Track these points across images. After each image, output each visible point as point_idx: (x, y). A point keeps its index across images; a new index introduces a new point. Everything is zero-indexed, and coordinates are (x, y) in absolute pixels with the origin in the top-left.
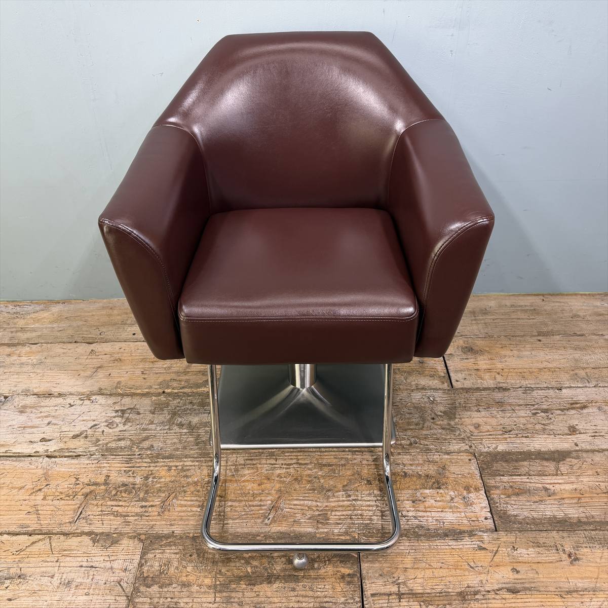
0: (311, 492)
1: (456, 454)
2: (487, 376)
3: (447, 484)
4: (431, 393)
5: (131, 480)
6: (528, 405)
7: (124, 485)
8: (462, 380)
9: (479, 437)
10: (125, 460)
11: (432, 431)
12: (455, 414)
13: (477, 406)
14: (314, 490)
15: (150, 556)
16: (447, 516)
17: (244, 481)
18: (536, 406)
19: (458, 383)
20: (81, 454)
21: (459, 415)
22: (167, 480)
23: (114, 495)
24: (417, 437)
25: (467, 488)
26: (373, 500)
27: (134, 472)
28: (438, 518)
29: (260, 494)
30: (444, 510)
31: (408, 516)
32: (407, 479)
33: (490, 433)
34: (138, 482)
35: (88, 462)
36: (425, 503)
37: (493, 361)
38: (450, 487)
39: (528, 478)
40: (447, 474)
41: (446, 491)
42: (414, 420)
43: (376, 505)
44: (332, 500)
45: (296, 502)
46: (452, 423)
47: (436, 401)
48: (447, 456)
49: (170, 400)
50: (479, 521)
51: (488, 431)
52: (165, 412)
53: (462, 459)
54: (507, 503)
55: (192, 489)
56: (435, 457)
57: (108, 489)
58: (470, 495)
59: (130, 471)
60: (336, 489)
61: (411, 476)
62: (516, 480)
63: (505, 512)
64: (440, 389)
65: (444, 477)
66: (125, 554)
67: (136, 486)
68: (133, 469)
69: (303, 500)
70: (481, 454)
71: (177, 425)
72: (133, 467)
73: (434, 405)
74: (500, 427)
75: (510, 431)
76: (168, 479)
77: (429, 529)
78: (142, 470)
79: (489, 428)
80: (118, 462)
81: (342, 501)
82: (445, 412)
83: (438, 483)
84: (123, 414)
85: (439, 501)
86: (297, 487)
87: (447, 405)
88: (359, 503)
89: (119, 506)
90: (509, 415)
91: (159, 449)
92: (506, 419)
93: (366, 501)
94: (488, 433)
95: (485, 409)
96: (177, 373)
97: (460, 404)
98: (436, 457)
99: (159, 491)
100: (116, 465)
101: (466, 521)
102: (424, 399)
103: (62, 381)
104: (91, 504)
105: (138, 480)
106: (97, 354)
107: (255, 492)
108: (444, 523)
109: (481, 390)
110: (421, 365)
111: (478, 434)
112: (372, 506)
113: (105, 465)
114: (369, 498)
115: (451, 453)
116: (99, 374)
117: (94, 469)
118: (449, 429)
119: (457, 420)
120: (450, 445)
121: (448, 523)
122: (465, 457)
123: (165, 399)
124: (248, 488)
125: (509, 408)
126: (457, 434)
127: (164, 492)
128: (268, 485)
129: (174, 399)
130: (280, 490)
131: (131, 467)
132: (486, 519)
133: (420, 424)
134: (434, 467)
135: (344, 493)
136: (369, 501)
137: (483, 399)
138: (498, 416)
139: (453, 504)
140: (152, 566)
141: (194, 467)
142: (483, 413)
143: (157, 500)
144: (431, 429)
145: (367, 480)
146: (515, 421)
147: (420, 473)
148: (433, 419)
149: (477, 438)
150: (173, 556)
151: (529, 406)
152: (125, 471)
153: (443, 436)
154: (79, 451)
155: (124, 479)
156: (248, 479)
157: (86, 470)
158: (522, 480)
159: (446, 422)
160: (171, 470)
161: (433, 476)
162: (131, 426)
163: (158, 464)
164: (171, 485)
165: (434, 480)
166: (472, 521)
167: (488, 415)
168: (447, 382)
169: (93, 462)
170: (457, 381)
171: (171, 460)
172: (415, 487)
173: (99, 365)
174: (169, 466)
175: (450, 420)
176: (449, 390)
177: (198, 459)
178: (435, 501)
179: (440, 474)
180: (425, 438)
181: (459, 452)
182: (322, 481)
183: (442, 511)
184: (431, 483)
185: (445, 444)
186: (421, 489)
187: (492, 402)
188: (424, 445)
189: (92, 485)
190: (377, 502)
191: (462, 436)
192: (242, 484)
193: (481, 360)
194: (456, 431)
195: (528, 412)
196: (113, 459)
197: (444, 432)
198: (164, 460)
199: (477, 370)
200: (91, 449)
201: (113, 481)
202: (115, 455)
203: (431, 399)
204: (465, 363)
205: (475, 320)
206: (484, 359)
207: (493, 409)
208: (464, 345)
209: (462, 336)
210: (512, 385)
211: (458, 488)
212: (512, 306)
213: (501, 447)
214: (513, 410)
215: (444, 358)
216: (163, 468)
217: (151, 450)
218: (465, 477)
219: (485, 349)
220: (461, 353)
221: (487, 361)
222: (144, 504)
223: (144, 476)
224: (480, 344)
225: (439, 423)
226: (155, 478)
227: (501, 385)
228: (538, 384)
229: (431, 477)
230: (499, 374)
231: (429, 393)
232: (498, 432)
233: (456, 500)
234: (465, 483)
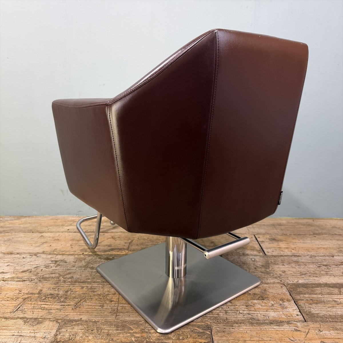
1: (272, 284)
2: (286, 250)
3: (268, 298)
4: (253, 257)
5: (56, 292)
6: (314, 263)
7: (51, 294)
8: (271, 252)
9: (286, 277)
10: (54, 283)
11: (255, 274)
12: (269, 266)
13: (282, 263)
15: (63, 330)
16: (270, 313)
18: (319, 263)
19: (269, 253)
20: (25, 280)
21: (272, 267)
23: (44, 299)
25: (282, 300)
28: (265, 315)
30: (268, 310)
31: (244, 313)
33: (293, 275)
35: (29, 283)
36: (254, 307)
37: (289, 244)
38: (270, 299)
39: (322, 296)
40: (268, 293)
41: (268, 301)
43: (222, 307)
46: (268, 270)
47: (256, 260)
48: (266, 285)
49: (86, 257)
50: (292, 316)
51: (291, 274)
53: (276, 287)
54: (310, 308)
55: (97, 297)
57: (40, 296)
58: (285, 303)
59: (56, 288)
62: (314, 297)
63: (310, 312)
64: (258, 255)
65: (266, 294)
66: (46, 329)
67: (59, 295)
68: (59, 287)
70: (288, 284)
72: (59, 286)
73: (255, 262)
74: (298, 272)
75: (305, 274)
76: (81, 292)
77: (259, 320)
78: (64, 288)
79: (291, 272)
80: (49, 283)
82: (262, 266)
83: (262, 297)
84: (56, 262)
85: (263, 306)
87: (263, 262)
89: (46, 305)
90: (303, 267)
91: (77, 278)
92: (302, 269)
95: (287, 264)
97: (271, 262)
99: (74, 298)
100: (47, 285)
101: (284, 316)
102: (248, 259)
104: (27, 303)
105: (61, 293)
106: (44, 237)
108: (269, 317)
109: (283, 256)
111: (285, 275)
112: (219, 308)
113: (40, 285)
115: (269, 283)
116: (44, 245)
117: (32, 287)
118: (266, 273)
119: (270, 269)
120: (268, 280)
121: (271, 317)
122: (279, 286)
125: (303, 264)
126: (272, 275)
127: (77, 299)
129: (89, 257)
131: (57, 286)
132: (297, 315)
134: (259, 290)
137: (286, 260)
138: (296, 267)
139: (274, 308)
140: (64, 336)
142: (287, 266)
143: (72, 302)
144: (254, 273)
146: (307, 270)
148: (255, 268)
149: (284, 277)
150: (80, 330)
152: (53, 288)
153: (263, 276)
154: (25, 278)
155: (52, 292)
157: (27, 287)
158: (318, 297)
159: (263, 270)
160: (83, 288)
161: (258, 294)
162: (60, 268)
163: (75, 286)
164: (82, 295)
165: (259, 296)
166: (288, 316)
167: (290, 267)
168: (262, 252)
169: (33, 283)
170: (268, 252)
171: (84, 283)
172: (247, 299)
173: (45, 242)
174: (82, 286)
175: (266, 269)
176: (263, 256)
177: (102, 284)
178: (261, 306)
179: (263, 293)
181: (274, 283)
183: (267, 311)
184: (257, 297)
185: (264, 279)
186: (251, 300)
187: (291, 261)
189: (30, 294)
191: (275, 276)
193: (281, 244)
194: (270, 274)
195: (315, 266)
196: (46, 283)
197: (263, 274)
198: (79, 284)
199: (280, 248)
200: (32, 277)
201: (44, 293)
202: (47, 281)
203: (253, 259)
204: (272, 245)
205: (275, 228)
206: (283, 244)
207: (293, 264)
208: (270, 238)
209: (268, 234)
210: (302, 254)
211: (276, 300)
212: (296, 223)
213: (301, 281)
214: (305, 265)
215: (259, 243)
216: (78, 287)
217: (71, 279)
218: (280, 295)
219: (283, 239)
220: (268, 241)
221: (285, 245)
222: (63, 304)
223: (66, 290)
224: (279, 237)
225: (259, 270)
226: (72, 291)
227: (295, 254)
228: (318, 254)
229: (257, 294)
230: (293, 249)
231: (251, 257)
232: (298, 275)
233: (275, 305)
234: (280, 298)
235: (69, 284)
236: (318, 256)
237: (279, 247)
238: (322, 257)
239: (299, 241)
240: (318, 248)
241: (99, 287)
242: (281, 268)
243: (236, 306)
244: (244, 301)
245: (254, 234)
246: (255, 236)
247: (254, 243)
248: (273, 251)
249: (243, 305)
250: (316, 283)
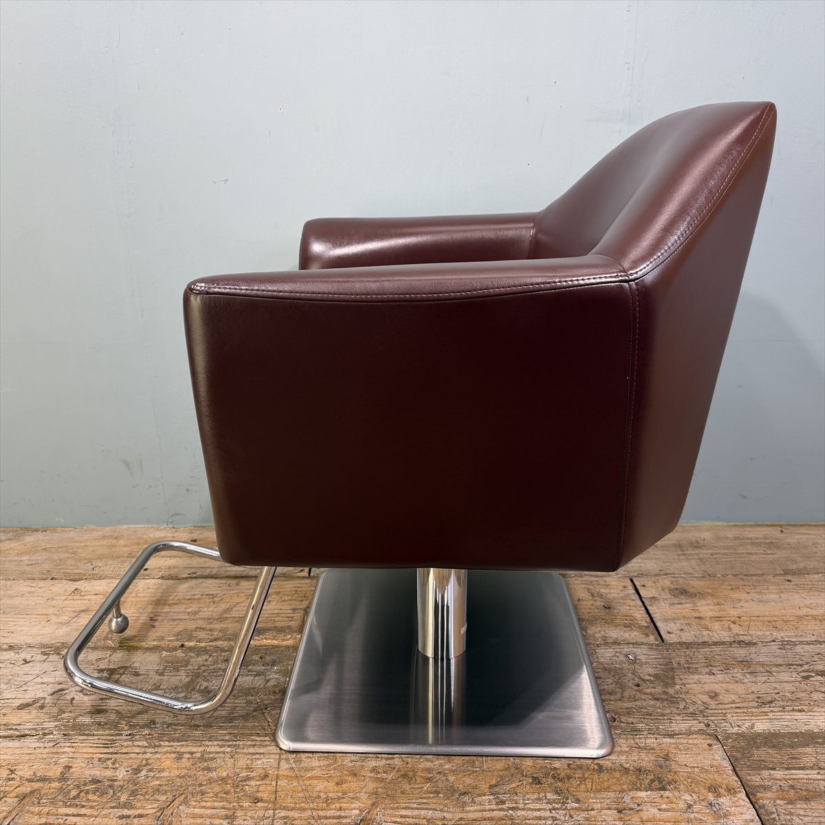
0: (432, 795)
1: (684, 736)
2: (717, 626)
3: (676, 782)
4: (630, 649)
5: (109, 773)
6: (792, 665)
7: (95, 781)
8: (678, 632)
9: (720, 711)
10: (104, 742)
11: (638, 703)
12: (673, 678)
13: (707, 667)
14: (438, 793)
17: (310, 778)
18: (806, 667)
19: (672, 636)
20: (27, 732)
21: (681, 679)
22: (172, 774)
23: (74, 798)
24: (613, 711)
25: (714, 789)
26: (544, 809)
27: (115, 761)
29: (339, 798)
32: (605, 776)
33: (738, 705)
34: (120, 777)
35: (37, 745)
36: (641, 814)
37: (722, 607)
38: (682, 787)
39: (819, 773)
40: (674, 767)
41: (677, 794)
42: (606, 687)
43: (552, 817)
44: (471, 808)
45: (404, 812)
46: (671, 691)
47: (638, 659)
48: (669, 740)
49: (191, 657)
51: (734, 702)
52: (182, 673)
53: (696, 744)
54: (791, 814)
55: (217, 789)
56: (648, 741)
57: (64, 787)
58: (721, 800)
59: (108, 759)
60: (477, 791)
61: (611, 770)
62: (798, 777)
64: (643, 644)
65: (670, 771)
67: (116, 783)
68: (115, 756)
69: (417, 809)
70: (728, 737)
71: (200, 691)
72: (116, 753)
73: (637, 666)
74: (751, 697)
75: (771, 702)
76: (176, 773)
78: (130, 758)
79: (733, 697)
80: (91, 745)
81: (488, 811)
82: (656, 676)
83: (660, 780)
84: (111, 675)
85: (665, 810)
86: (407, 787)
87: (658, 666)
88: (519, 813)
89: (78, 815)
90: (764, 679)
91: (165, 726)
92: (761, 686)
93: (532, 810)
94: (734, 705)
95: (722, 670)
96: (209, 620)
97: (679, 664)
98: (651, 741)
99: (157, 790)
100: (85, 751)
102: (618, 657)
103: (19, 629)
105: (121, 774)
106: (82, 594)
107: (330, 795)
109: (710, 645)
110: (607, 610)
111: (717, 707)
112: (545, 819)
113: (67, 749)
114: (538, 806)
115: (675, 734)
116: (81, 619)
117: (45, 756)
118: (667, 700)
119: (678, 687)
120: (672, 723)
122: (703, 742)
123: (184, 655)
124: (318, 789)
125: (762, 669)
126: (682, 705)
127: (165, 792)
128: (353, 784)
129: (198, 655)
130: (376, 793)
131: (112, 753)
133: (616, 693)
134: (650, 755)
135: (491, 797)
136: (539, 810)
137: (716, 657)
138: (746, 681)
139: (692, 816)
141: (222, 755)
142: (720, 677)
143: (150, 806)
144: (636, 700)
145: (533, 777)
146: (775, 688)
147: (627, 766)
148: (638, 686)
149: (716, 712)
151: (795, 667)
152: (100, 759)
153: (659, 710)
154: (26, 728)
155: (97, 773)
156: (319, 774)
157: (32, 757)
158: (810, 776)
159: (659, 690)
160: (181, 758)
161: (649, 770)
163: (159, 750)
164: (178, 782)
165: (653, 777)
167: (728, 679)
168: (652, 634)
169: (46, 745)
170: (669, 633)
171: (184, 743)
172: (619, 788)
173: (83, 609)
174: (178, 752)
175: (666, 687)
176: (658, 645)
177: (230, 743)
178: (659, 809)
179: (661, 767)
180: (628, 713)
181: (689, 733)
182: (452, 778)
184: (647, 782)
185: (662, 721)
186: (630, 790)
187: (730, 661)
188: (627, 723)
189: (38, 781)
190: (553, 812)
191: (691, 710)
192: (307, 783)
193: (702, 605)
194: (678, 703)
195: (795, 675)
196: (82, 741)
197: (658, 704)
198: (171, 744)
199: (699, 618)
200: (46, 725)
201: (75, 776)
202: (87, 735)
203: (630, 657)
204: (677, 610)
205: (684, 555)
206: (708, 605)
207: (736, 671)
208: (672, 587)
209: (666, 574)
210: (758, 637)
211: (696, 790)
212: (736, 538)
213: (761, 726)
214: (768, 672)
215: (643, 603)
216: (168, 755)
217: (150, 728)
218: (707, 771)
219: (706, 590)
220: (669, 596)
221: (712, 607)
222: (126, 812)
223: (134, 767)
224: (696, 584)
225: (649, 691)
226: (150, 770)
227: (741, 638)
228: (801, 636)
229: (647, 772)
230: (734, 623)
231: (626, 649)
232: (751, 704)
233: (696, 808)
234: (709, 782)
235: (142, 747)
236: (801, 643)
237: (696, 614)
238: (812, 646)
239: (748, 597)
240: (800, 618)
241: (224, 753)
242: (705, 683)
243: (589, 812)
244: (611, 795)
245: (632, 574)
246: (632, 580)
247: (632, 603)
248: (682, 630)
249: (609, 809)
250: (801, 732)
